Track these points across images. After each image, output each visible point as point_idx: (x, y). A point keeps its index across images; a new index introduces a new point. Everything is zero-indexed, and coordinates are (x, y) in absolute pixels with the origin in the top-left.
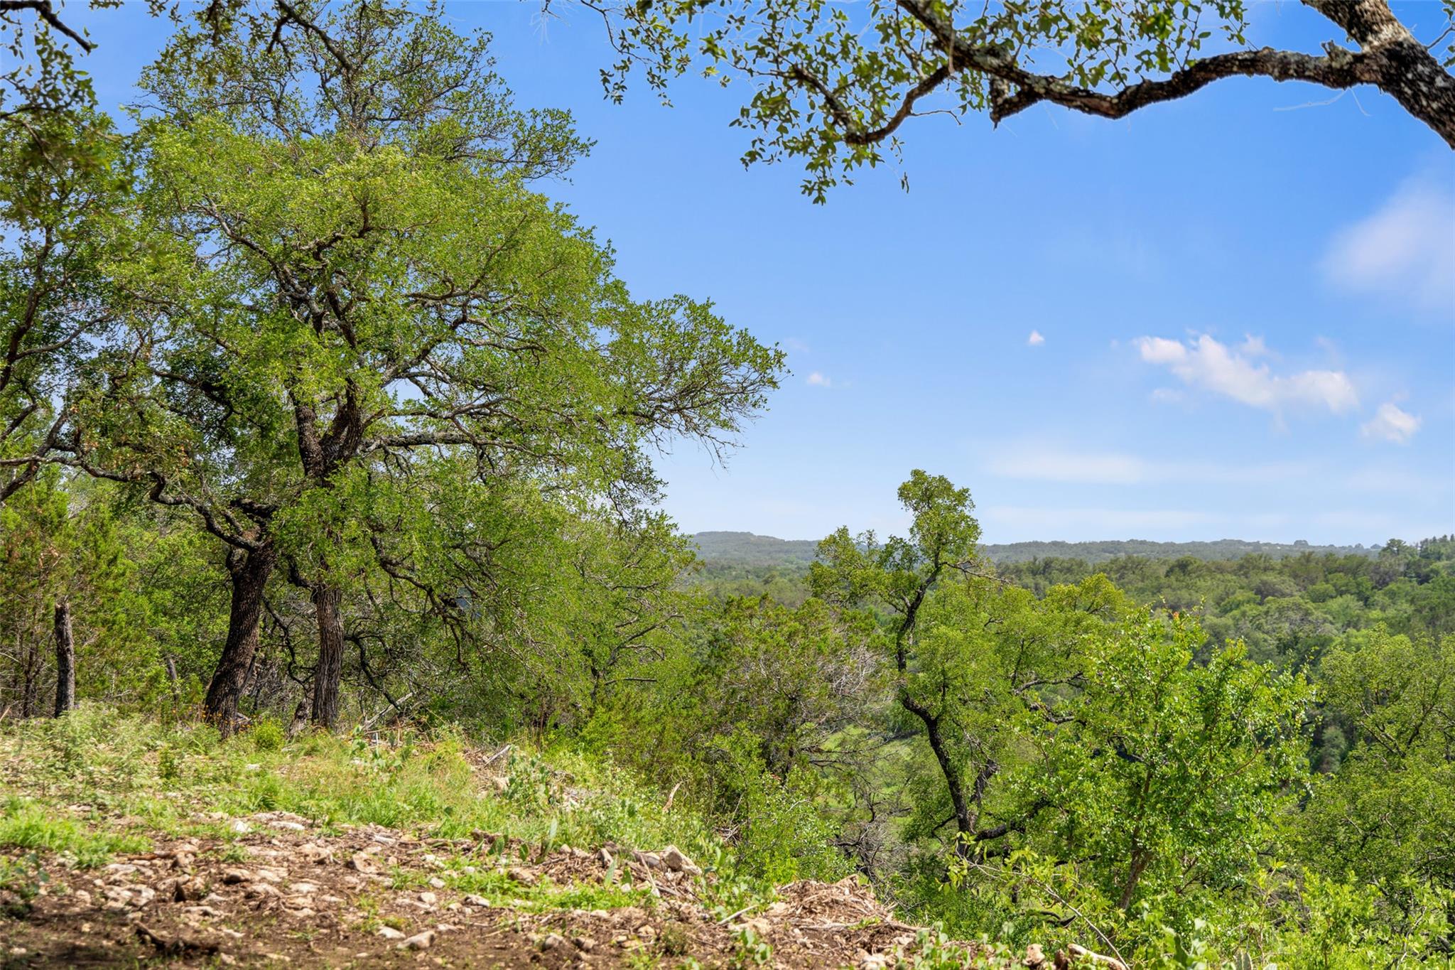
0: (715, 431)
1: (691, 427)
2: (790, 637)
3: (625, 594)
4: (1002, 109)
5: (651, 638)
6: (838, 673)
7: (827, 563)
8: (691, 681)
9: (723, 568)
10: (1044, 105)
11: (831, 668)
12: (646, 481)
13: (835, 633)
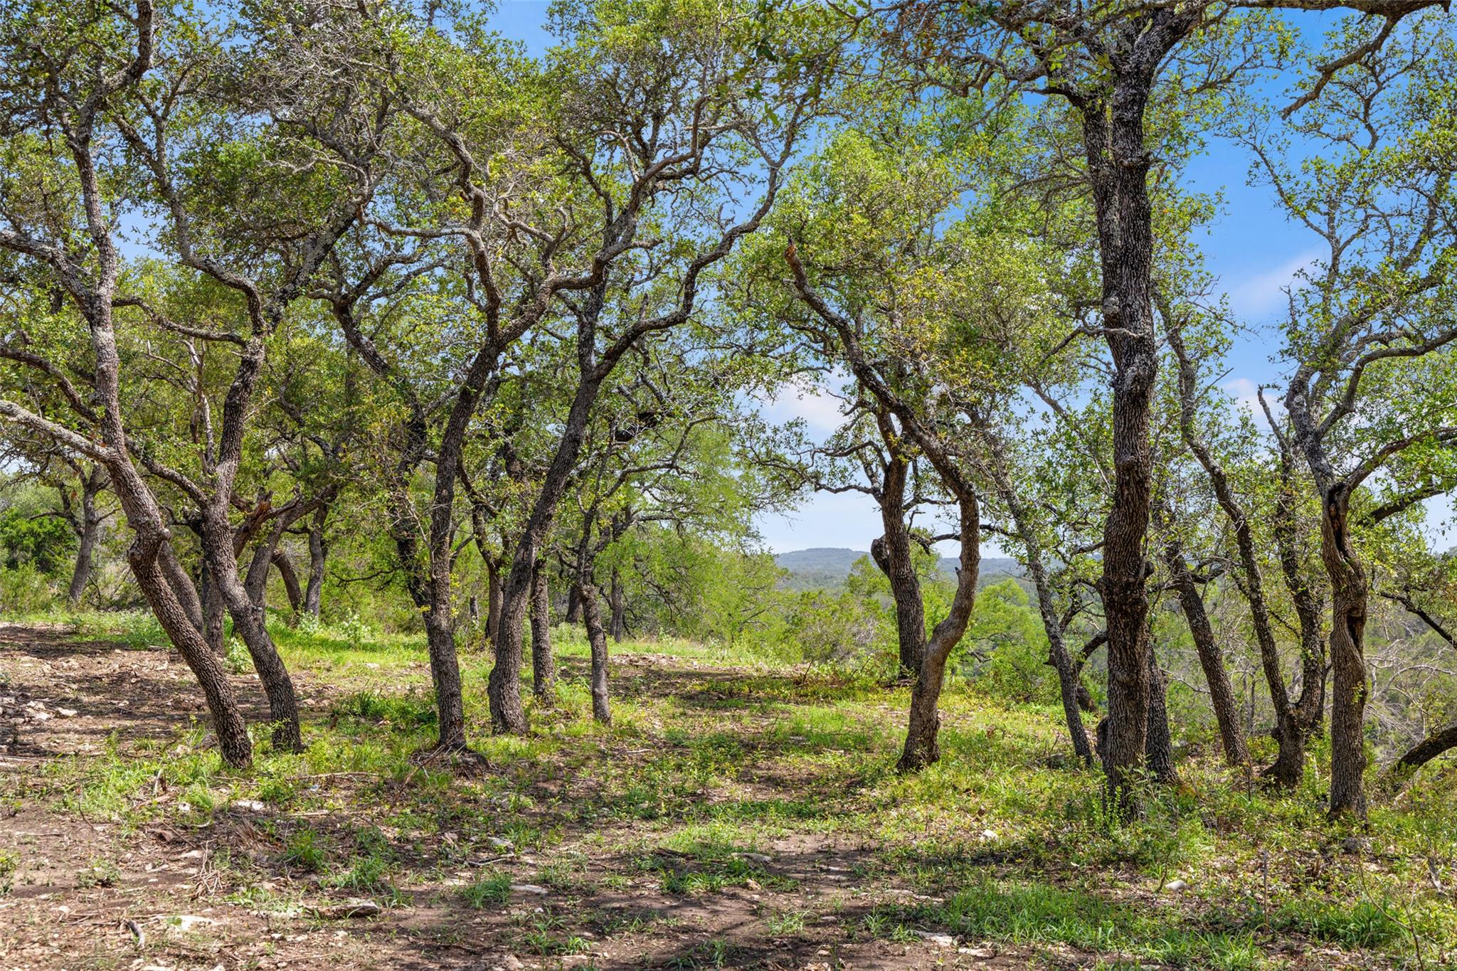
0: (788, 512)
1: (777, 510)
2: (833, 612)
3: (748, 592)
4: (816, 490)
5: (762, 618)
6: (859, 632)
7: (857, 573)
8: (782, 637)
9: (826, 578)
10: (823, 490)
11: (855, 630)
12: (756, 537)
13: (858, 611)
